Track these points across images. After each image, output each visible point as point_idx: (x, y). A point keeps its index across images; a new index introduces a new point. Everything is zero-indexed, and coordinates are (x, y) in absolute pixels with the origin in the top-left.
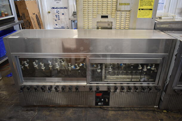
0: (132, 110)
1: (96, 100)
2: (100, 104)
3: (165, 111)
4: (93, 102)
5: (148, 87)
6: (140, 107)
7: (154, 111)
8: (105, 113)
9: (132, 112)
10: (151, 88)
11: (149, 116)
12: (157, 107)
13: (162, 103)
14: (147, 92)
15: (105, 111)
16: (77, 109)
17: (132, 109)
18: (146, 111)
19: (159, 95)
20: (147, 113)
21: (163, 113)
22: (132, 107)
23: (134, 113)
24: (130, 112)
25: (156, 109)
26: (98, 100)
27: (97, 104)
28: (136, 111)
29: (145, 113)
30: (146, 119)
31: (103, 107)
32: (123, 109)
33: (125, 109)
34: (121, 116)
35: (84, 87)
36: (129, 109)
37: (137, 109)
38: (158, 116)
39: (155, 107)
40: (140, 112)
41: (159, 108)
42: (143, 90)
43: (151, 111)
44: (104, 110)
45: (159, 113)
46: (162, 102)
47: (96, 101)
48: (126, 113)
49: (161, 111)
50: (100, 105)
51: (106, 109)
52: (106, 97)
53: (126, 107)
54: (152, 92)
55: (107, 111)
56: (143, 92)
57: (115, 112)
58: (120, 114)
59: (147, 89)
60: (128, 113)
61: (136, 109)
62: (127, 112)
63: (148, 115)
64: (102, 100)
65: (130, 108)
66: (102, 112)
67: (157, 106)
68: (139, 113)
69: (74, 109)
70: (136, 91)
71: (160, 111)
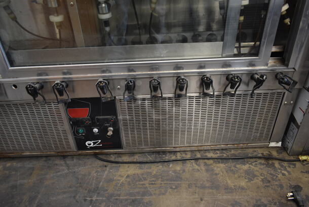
0: (197, 159)
1: (75, 133)
2: (90, 143)
3: (304, 158)
4: (66, 139)
5: (251, 76)
6: (222, 149)
7: (268, 158)
8: (106, 172)
9: (197, 167)
10: (262, 76)
11: (255, 176)
12: (280, 144)
13: (296, 130)
14: (245, 95)
15: (109, 165)
16: (19, 165)
17: (198, 156)
18: (243, 159)
19: (289, 104)
20: (246, 167)
21: (298, 164)
22: (199, 151)
23: (203, 168)
24: (189, 166)
25: (275, 154)
26: (81, 131)
27: (81, 145)
28: (211, 161)
29: (238, 166)
30: (243, 188)
31: (107, 154)
32: (167, 158)
33: (173, 158)
34: (159, 182)
35: (15, 86)
36: (188, 156)
37: (214, 156)
38: (284, 175)
39: (273, 144)
40: (222, 165)
41: (284, 148)
42: (232, 87)
43: (259, 161)
44: (105, 163)
45: (285, 164)
46: (298, 127)
47: (75, 135)
48: (175, 171)
49: (292, 158)
50: (92, 148)
51: (113, 158)
52: (107, 120)
53: (178, 149)
54: (266, 94)
55: (114, 165)
56: (233, 95)
57: (140, 168)
58: (155, 176)
59: (247, 84)
60: (184, 171)
61: (210, 155)
62: (178, 167)
63: (250, 175)
64: (96, 130)
65: (192, 151)
66: (97, 172)
67: (277, 142)
68: (220, 167)
69: (8, 164)
70: (206, 95)
71: (287, 158)
